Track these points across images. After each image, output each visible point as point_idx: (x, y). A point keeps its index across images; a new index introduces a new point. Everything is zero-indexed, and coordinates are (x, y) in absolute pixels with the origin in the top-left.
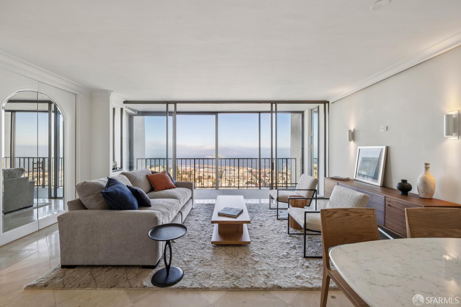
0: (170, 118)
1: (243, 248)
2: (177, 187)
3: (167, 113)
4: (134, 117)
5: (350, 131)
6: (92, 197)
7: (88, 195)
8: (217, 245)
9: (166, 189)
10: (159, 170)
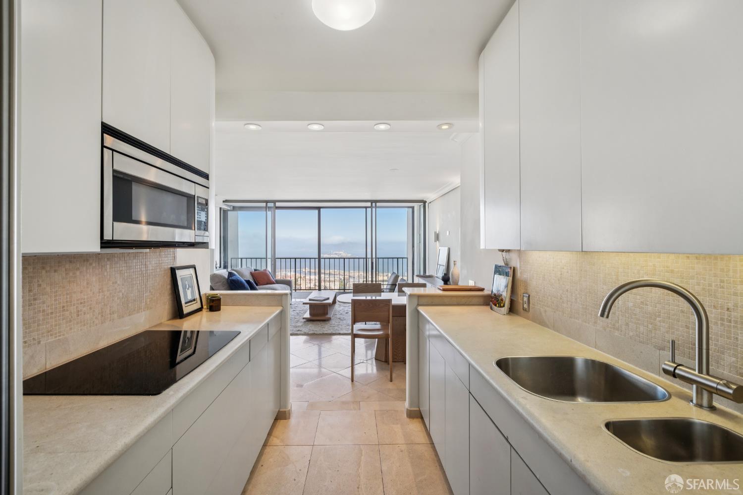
0: (269, 213)
1: (327, 322)
2: (277, 283)
3: (267, 208)
4: (229, 212)
5: (435, 233)
6: (220, 284)
7: (217, 283)
8: (308, 320)
9: (267, 284)
10: (261, 267)
